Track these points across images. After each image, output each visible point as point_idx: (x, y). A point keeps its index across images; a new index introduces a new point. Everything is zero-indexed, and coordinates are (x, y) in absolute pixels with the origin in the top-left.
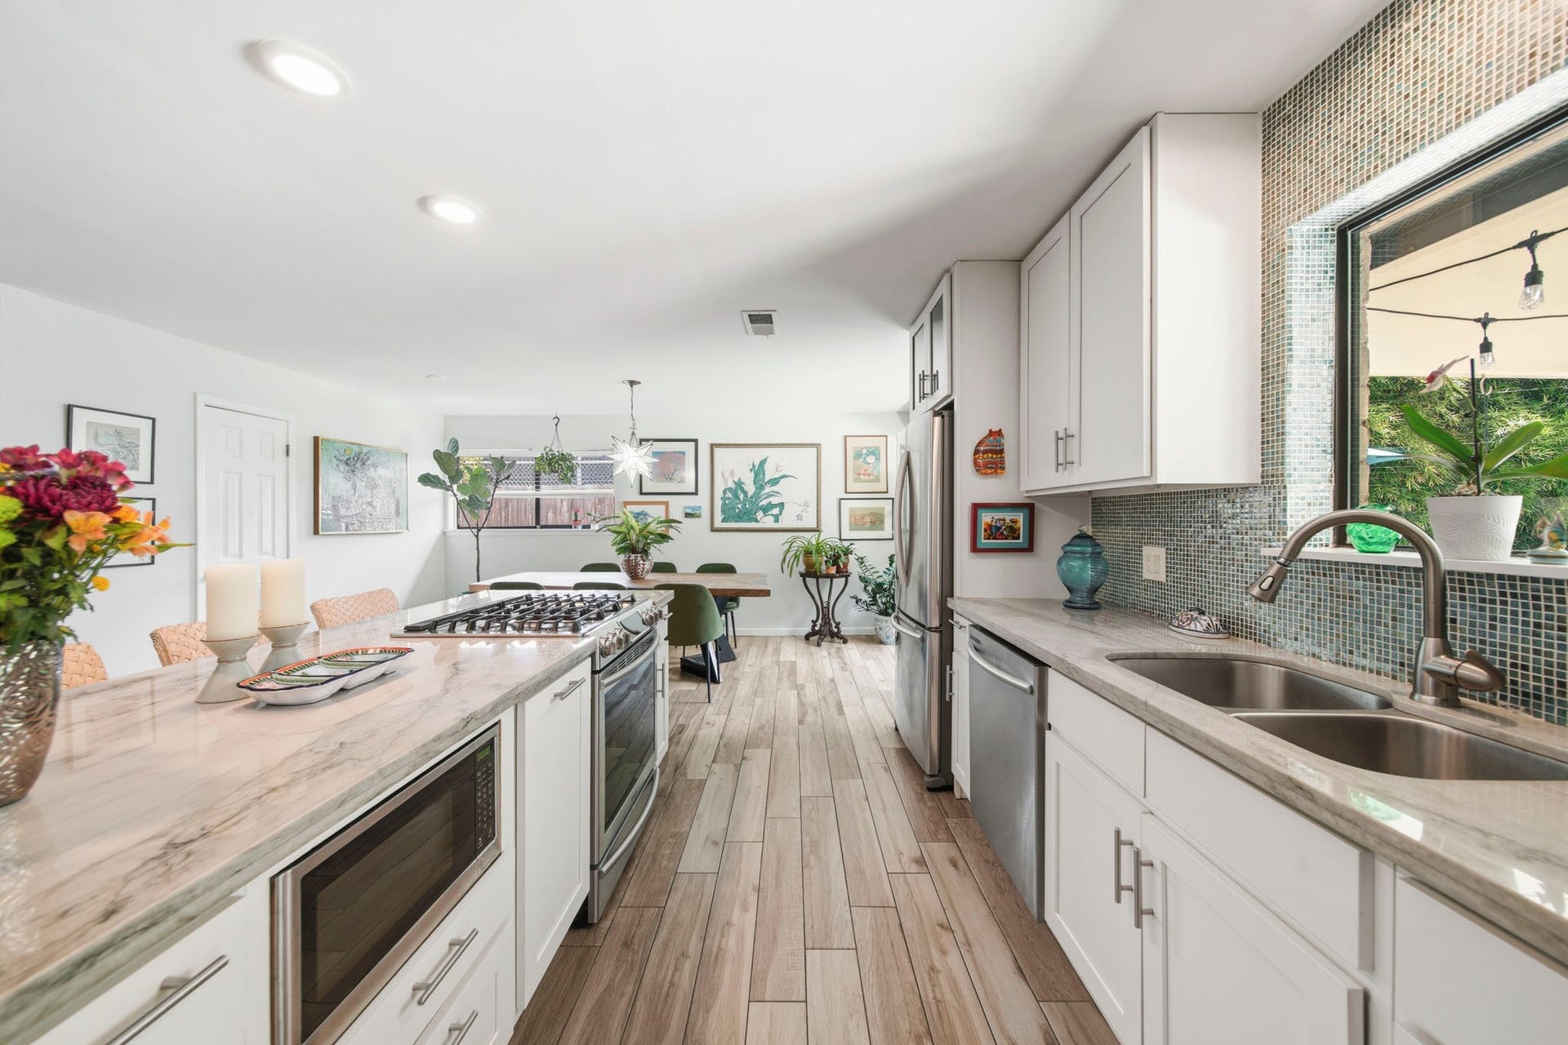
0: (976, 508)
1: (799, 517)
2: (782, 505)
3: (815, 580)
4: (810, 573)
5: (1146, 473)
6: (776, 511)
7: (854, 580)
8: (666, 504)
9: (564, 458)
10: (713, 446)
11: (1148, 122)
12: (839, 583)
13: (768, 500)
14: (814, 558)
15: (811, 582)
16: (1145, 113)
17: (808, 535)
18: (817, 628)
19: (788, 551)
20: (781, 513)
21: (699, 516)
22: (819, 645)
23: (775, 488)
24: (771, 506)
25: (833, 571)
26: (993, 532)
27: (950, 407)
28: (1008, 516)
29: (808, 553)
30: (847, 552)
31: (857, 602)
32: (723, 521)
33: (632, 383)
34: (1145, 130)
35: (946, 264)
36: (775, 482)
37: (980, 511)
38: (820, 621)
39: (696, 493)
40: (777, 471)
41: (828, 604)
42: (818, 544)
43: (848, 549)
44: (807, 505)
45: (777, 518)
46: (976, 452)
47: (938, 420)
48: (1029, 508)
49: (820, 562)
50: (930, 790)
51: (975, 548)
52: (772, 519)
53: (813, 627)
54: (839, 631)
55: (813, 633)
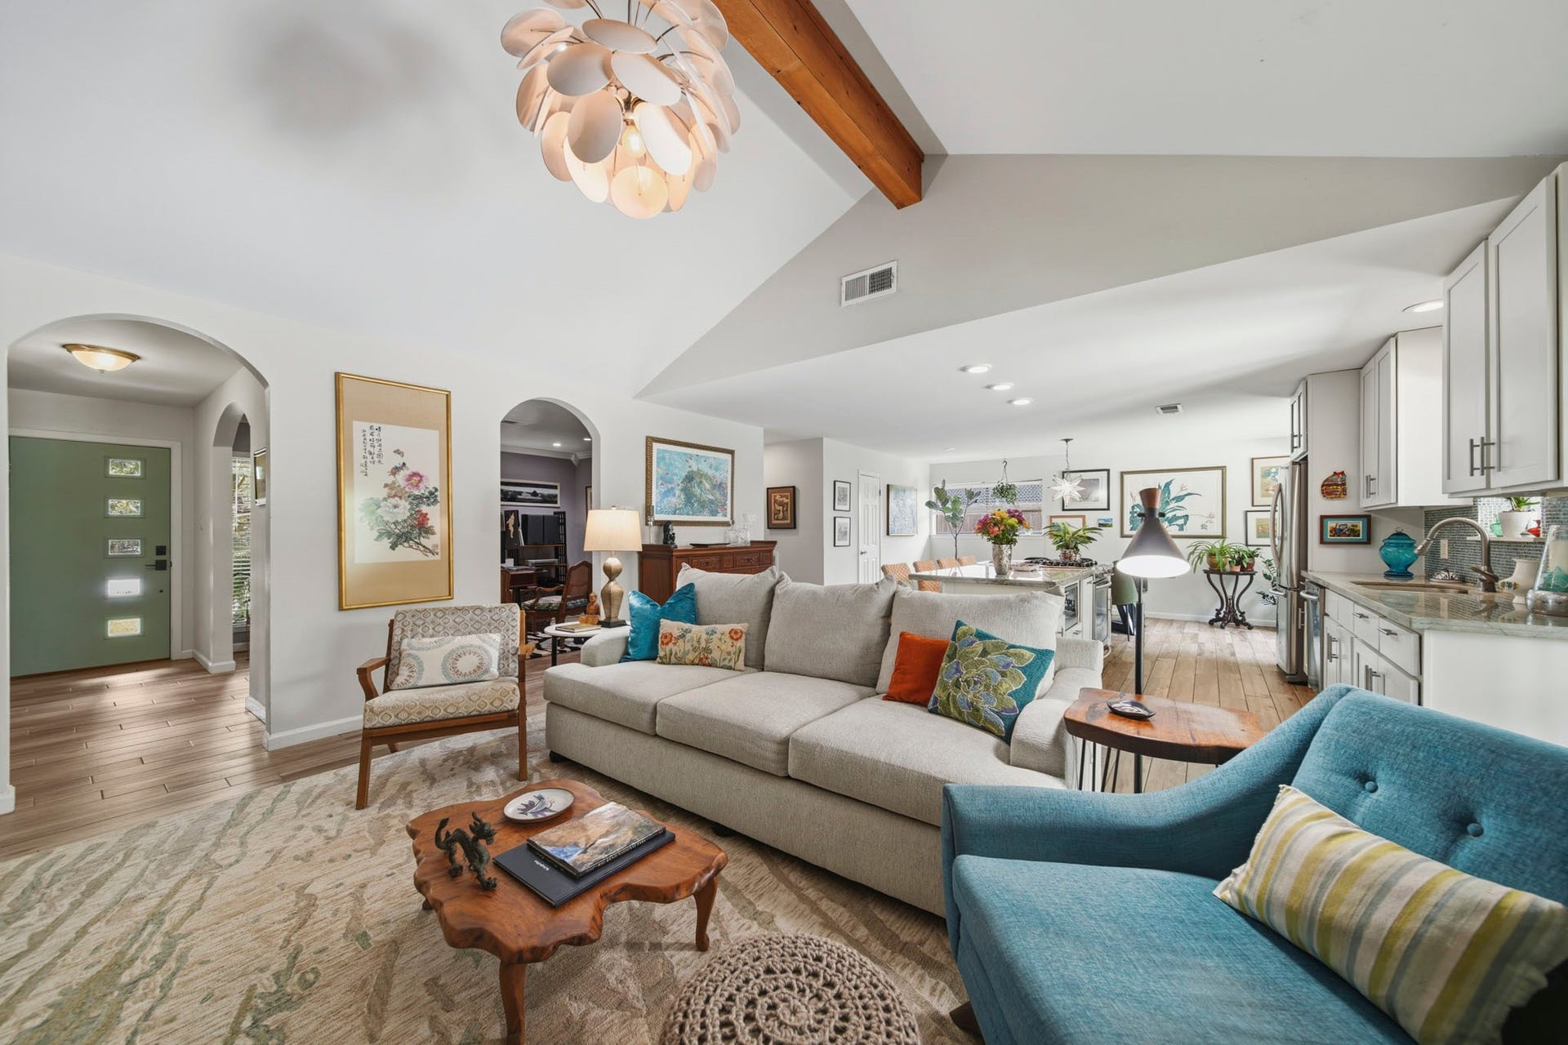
0: (1323, 518)
1: (1203, 527)
2: (1186, 517)
3: (1218, 576)
4: (1214, 569)
5: (1393, 501)
6: (1181, 522)
7: (1259, 577)
8: (1083, 517)
9: (1010, 487)
10: (1122, 474)
11: (1395, 335)
12: (1244, 580)
13: (1173, 513)
14: (1217, 559)
15: (1215, 578)
16: (1394, 332)
17: (1212, 541)
18: (1221, 616)
19: (1193, 553)
20: (1185, 523)
21: (1111, 526)
22: (1222, 627)
23: (1180, 504)
24: (1175, 518)
25: (1238, 569)
26: (1336, 532)
27: (1306, 459)
28: (1349, 523)
29: (1211, 555)
30: (1252, 556)
31: (1264, 598)
32: (1131, 529)
33: (1067, 440)
34: (1393, 340)
35: (1302, 375)
36: (1179, 499)
37: (1325, 520)
38: (1224, 610)
39: (1108, 509)
40: (1182, 490)
41: (1233, 596)
42: (1222, 548)
43: (1253, 552)
44: (1211, 516)
45: (1181, 528)
46: (1323, 486)
47: (1297, 467)
48: (1368, 518)
49: (1225, 562)
50: (1289, 683)
51: (1322, 541)
52: (1178, 528)
53: (1218, 614)
54: (1244, 619)
55: (1218, 619)
